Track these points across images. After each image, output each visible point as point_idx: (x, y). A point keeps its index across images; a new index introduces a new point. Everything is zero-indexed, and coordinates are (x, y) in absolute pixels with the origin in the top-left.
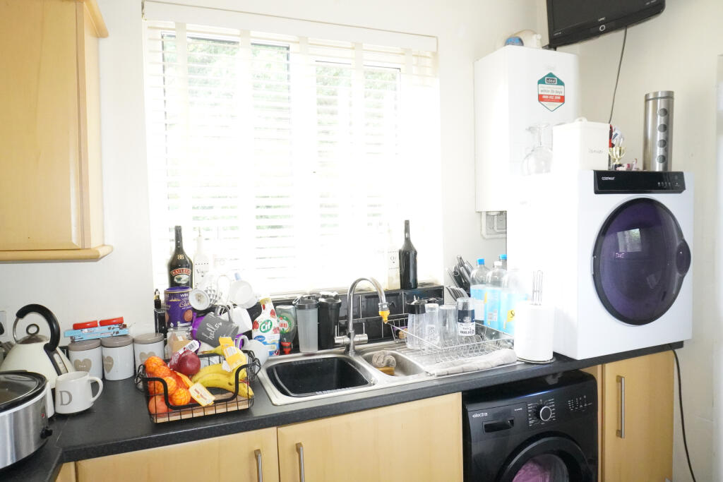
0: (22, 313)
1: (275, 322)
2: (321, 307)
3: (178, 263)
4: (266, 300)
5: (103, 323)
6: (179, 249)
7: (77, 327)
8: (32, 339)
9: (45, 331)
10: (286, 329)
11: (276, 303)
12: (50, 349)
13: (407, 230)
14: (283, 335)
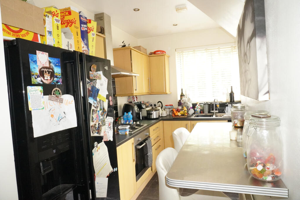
0: (158, 103)
1: (199, 107)
2: (209, 104)
3: (182, 95)
4: (198, 103)
5: (170, 105)
6: (182, 93)
7: (166, 106)
8: (159, 106)
9: (161, 105)
10: (201, 109)
11: (200, 104)
12: (162, 108)
13: (232, 89)
14: (201, 110)
